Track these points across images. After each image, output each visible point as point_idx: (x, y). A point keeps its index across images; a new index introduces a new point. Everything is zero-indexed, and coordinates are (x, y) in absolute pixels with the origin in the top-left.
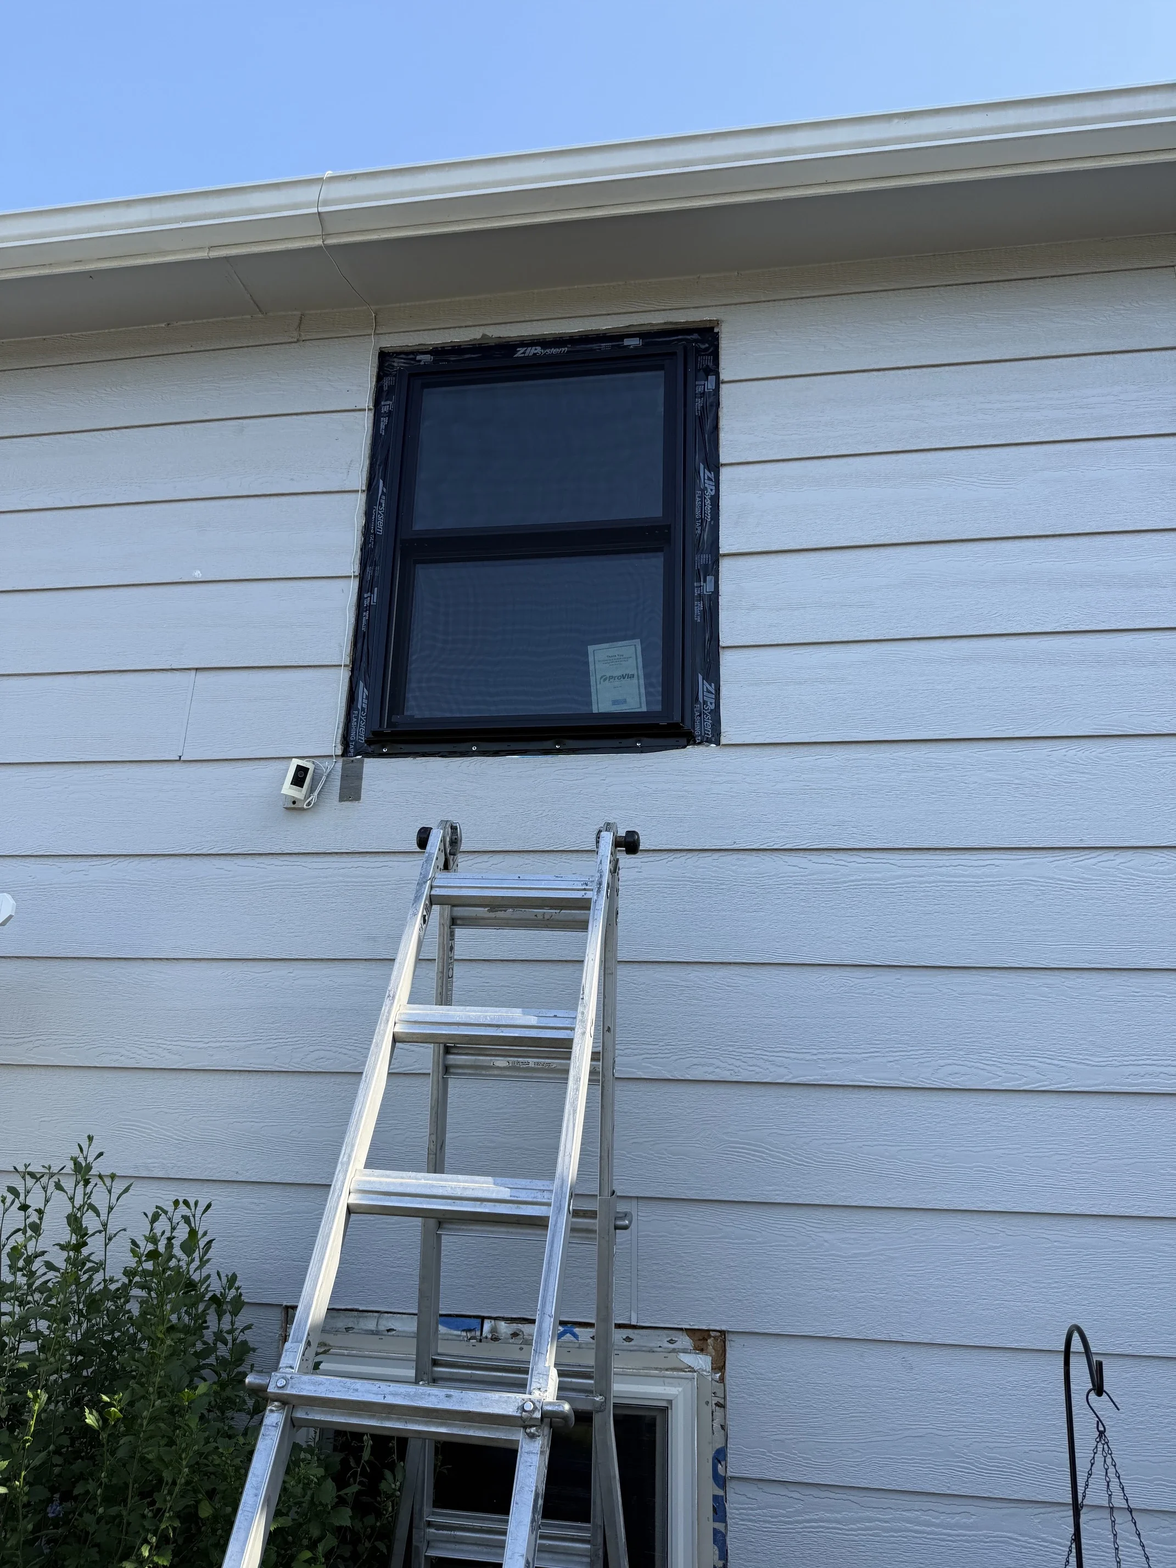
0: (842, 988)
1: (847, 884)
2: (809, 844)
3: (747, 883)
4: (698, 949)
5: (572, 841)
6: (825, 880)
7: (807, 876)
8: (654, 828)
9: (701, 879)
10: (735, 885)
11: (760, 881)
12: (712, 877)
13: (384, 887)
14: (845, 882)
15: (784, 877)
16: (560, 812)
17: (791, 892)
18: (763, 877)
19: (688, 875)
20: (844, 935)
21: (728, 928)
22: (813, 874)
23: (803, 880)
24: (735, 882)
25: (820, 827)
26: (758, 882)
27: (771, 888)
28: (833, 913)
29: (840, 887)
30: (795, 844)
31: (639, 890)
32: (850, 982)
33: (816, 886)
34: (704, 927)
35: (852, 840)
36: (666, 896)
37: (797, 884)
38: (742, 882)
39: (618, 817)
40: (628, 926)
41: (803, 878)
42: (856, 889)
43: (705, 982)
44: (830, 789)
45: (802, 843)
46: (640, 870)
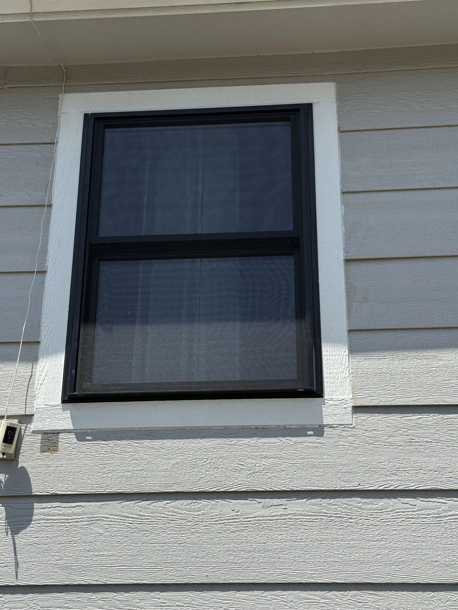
0: (448, 603)
1: (447, 518)
2: (417, 486)
3: (371, 518)
4: (335, 572)
5: (230, 483)
6: (430, 515)
7: (416, 511)
8: (295, 473)
9: (335, 514)
10: (361, 519)
11: (380, 515)
12: (343, 512)
13: (78, 524)
14: (446, 516)
15: (399, 512)
16: (221, 460)
17: (405, 524)
18: (382, 512)
19: (324, 511)
20: (448, 560)
21: (357, 555)
22: (421, 510)
23: (413, 515)
24: (361, 516)
25: (425, 472)
26: (378, 516)
27: (389, 521)
28: (438, 541)
29: (442, 521)
30: (406, 486)
31: (285, 524)
32: (453, 597)
33: (424, 520)
34: (338, 554)
35: (450, 483)
36: (307, 528)
37: (409, 518)
38: (366, 517)
39: (266, 464)
40: (277, 554)
41: (413, 513)
42: (454, 522)
43: (341, 599)
44: (430, 442)
45: (411, 485)
46: (286, 507)
